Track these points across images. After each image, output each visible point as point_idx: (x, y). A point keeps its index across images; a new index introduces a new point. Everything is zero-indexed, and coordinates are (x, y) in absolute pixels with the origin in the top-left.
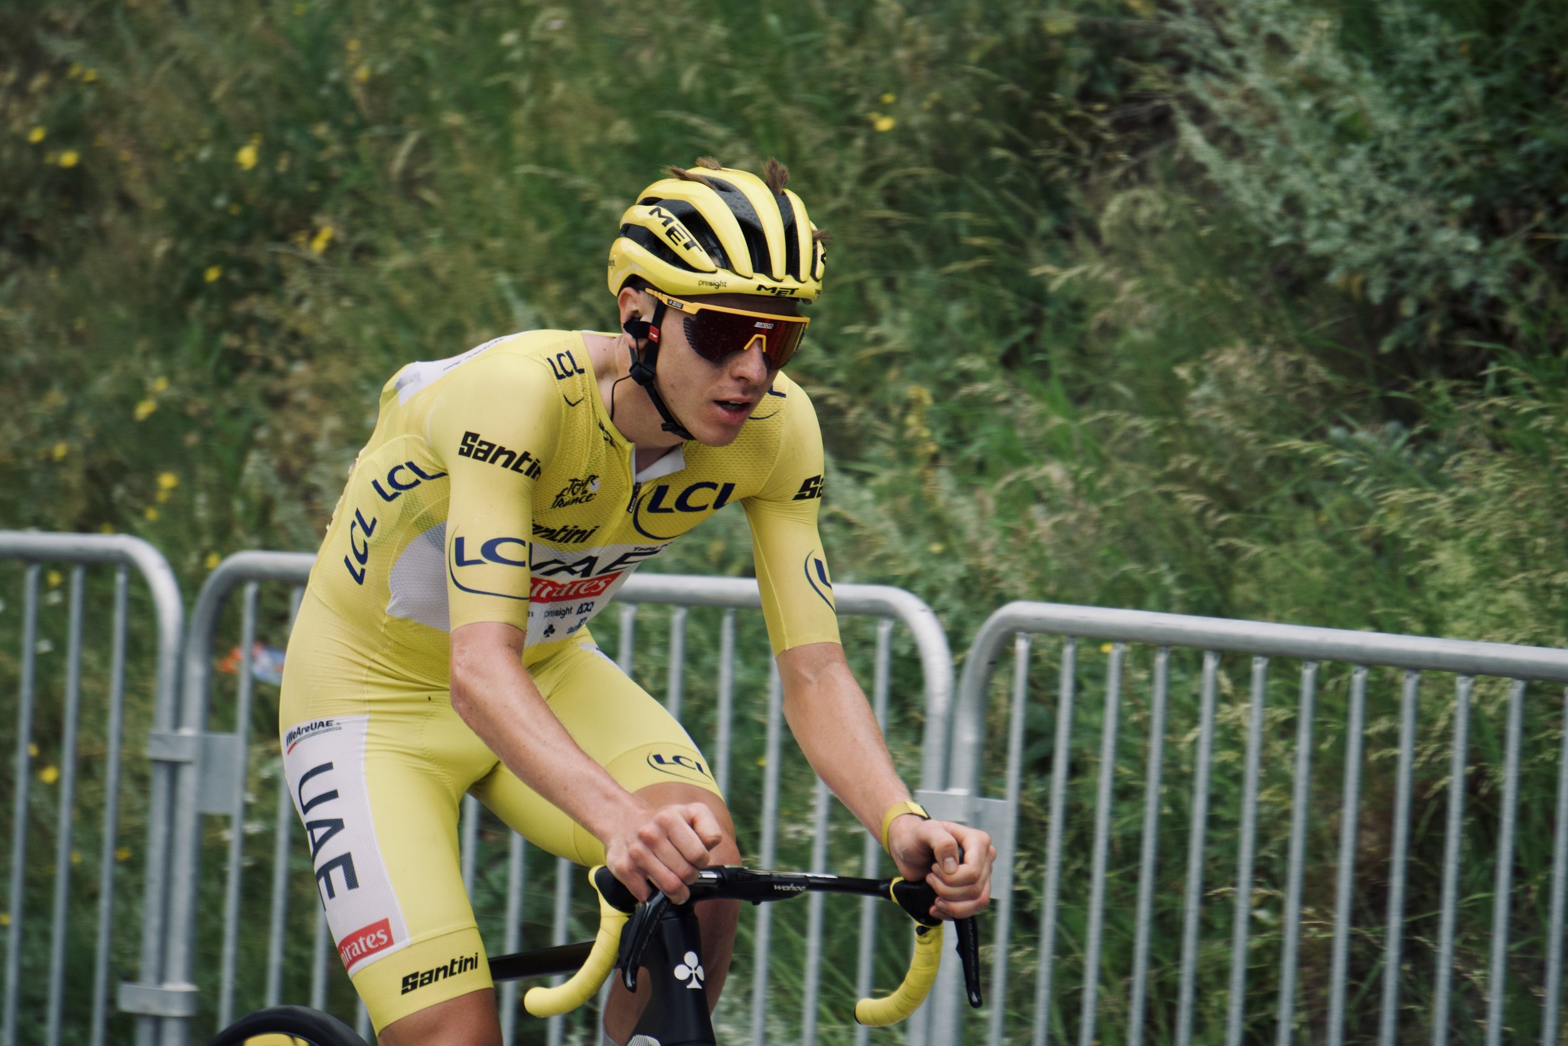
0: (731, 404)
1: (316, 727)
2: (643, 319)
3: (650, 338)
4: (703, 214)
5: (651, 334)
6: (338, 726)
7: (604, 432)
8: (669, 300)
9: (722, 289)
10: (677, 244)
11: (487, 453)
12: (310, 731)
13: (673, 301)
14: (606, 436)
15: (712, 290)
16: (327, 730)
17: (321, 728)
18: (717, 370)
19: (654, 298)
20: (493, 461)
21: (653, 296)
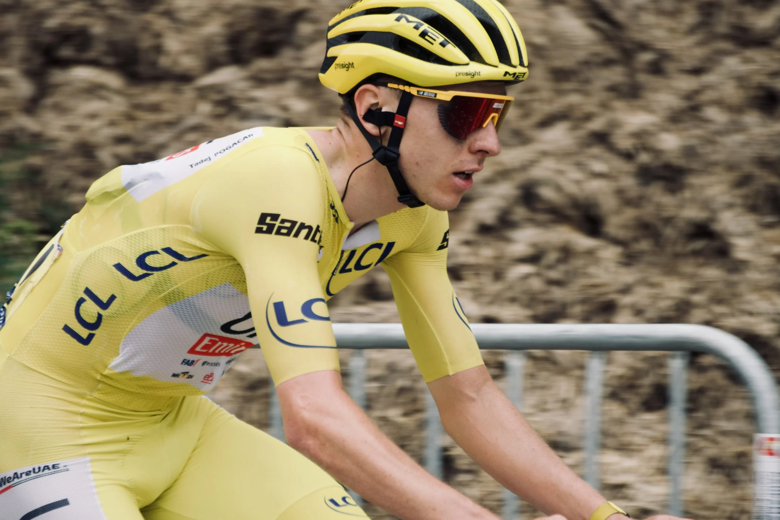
0: (466, 174)
1: (39, 471)
2: (384, 110)
3: (394, 125)
4: (449, 19)
5: (396, 121)
6: (65, 468)
7: (334, 211)
8: (418, 91)
9: (477, 78)
10: (432, 44)
11: (290, 230)
12: (33, 475)
13: (424, 92)
14: (334, 213)
15: (468, 79)
16: (55, 473)
17: (46, 471)
18: (459, 146)
19: (398, 91)
20: (296, 235)
21: (398, 89)
